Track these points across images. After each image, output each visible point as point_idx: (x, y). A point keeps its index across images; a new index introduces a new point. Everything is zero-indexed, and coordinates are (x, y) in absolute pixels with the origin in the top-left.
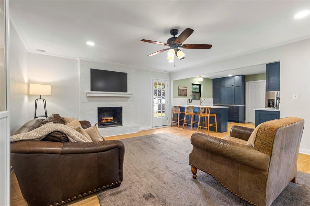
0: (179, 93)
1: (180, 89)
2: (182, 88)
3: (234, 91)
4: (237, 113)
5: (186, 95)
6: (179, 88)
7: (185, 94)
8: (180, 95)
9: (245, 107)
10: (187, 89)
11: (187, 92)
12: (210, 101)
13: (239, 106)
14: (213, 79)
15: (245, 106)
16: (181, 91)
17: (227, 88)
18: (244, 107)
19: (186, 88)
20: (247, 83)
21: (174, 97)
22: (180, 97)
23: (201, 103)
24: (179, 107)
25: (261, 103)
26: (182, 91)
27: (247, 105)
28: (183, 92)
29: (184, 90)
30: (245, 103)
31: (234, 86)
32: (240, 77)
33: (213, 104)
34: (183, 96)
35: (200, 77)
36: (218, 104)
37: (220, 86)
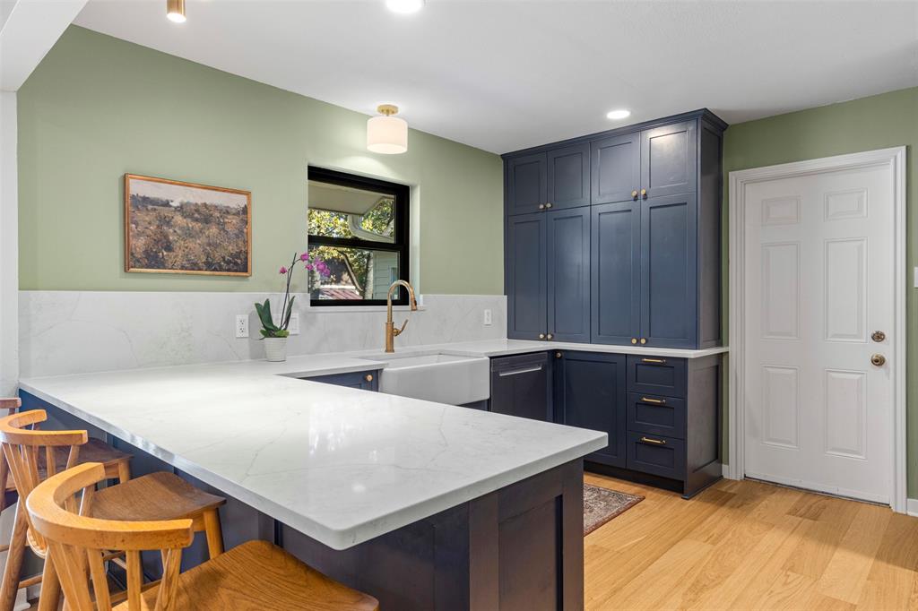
0: (141, 243)
1: (145, 200)
2: (177, 196)
3: (645, 244)
4: (674, 412)
5: (238, 265)
6: (138, 188)
7: (219, 253)
8: (146, 258)
9: (719, 367)
10: (245, 210)
11: (243, 235)
12: (487, 320)
13: (685, 360)
14: (503, 156)
15: (720, 356)
16: (167, 221)
17: (595, 216)
18: (714, 363)
19: (236, 202)
20: (736, 180)
23: (398, 331)
25: (835, 336)
26: (178, 219)
27: (733, 347)
28: (189, 234)
29: (202, 213)
30: (719, 337)
31: (645, 205)
32: (691, 127)
33: (509, 337)
34: (200, 270)
35: (388, 111)
36: (542, 336)
37: (549, 205)
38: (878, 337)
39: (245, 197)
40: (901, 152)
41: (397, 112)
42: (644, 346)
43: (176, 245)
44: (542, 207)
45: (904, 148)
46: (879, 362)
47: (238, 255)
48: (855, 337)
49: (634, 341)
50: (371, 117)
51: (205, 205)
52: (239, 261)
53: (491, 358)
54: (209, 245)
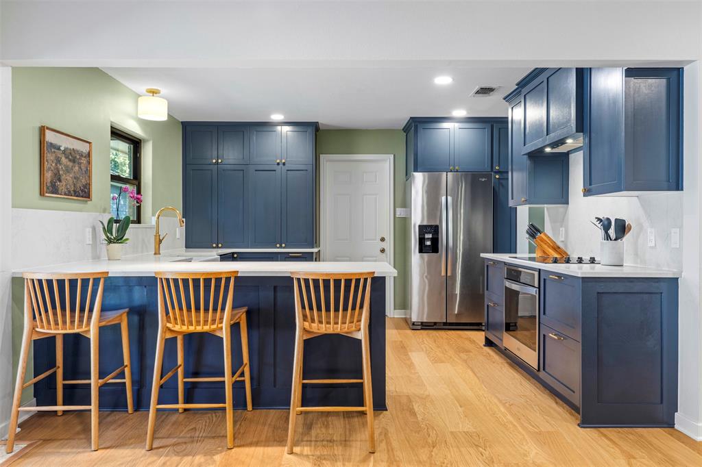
0: (48, 175)
1: (52, 145)
2: (65, 143)
5: (86, 193)
6: (50, 137)
7: (79, 185)
8: (50, 187)
10: (89, 155)
11: (88, 173)
13: (312, 253)
14: (183, 123)
16: (58, 161)
19: (83, 148)
20: (323, 159)
21: (14, 206)
22: (52, 201)
23: (160, 241)
24: (96, 281)
26: (66, 162)
27: (321, 247)
28: (68, 171)
29: (72, 156)
30: (316, 242)
31: (285, 168)
32: (310, 130)
33: (186, 247)
34: (71, 196)
35: (154, 92)
36: (214, 245)
37: (220, 161)
38: (383, 240)
39: (88, 144)
40: (392, 157)
41: (159, 93)
42: (284, 248)
43: (63, 177)
44: (214, 161)
45: (393, 156)
46: (383, 251)
47: (85, 186)
48: (374, 240)
49: (278, 245)
50: (141, 96)
51: (73, 149)
52: (86, 190)
53: (220, 255)
54: (75, 178)
